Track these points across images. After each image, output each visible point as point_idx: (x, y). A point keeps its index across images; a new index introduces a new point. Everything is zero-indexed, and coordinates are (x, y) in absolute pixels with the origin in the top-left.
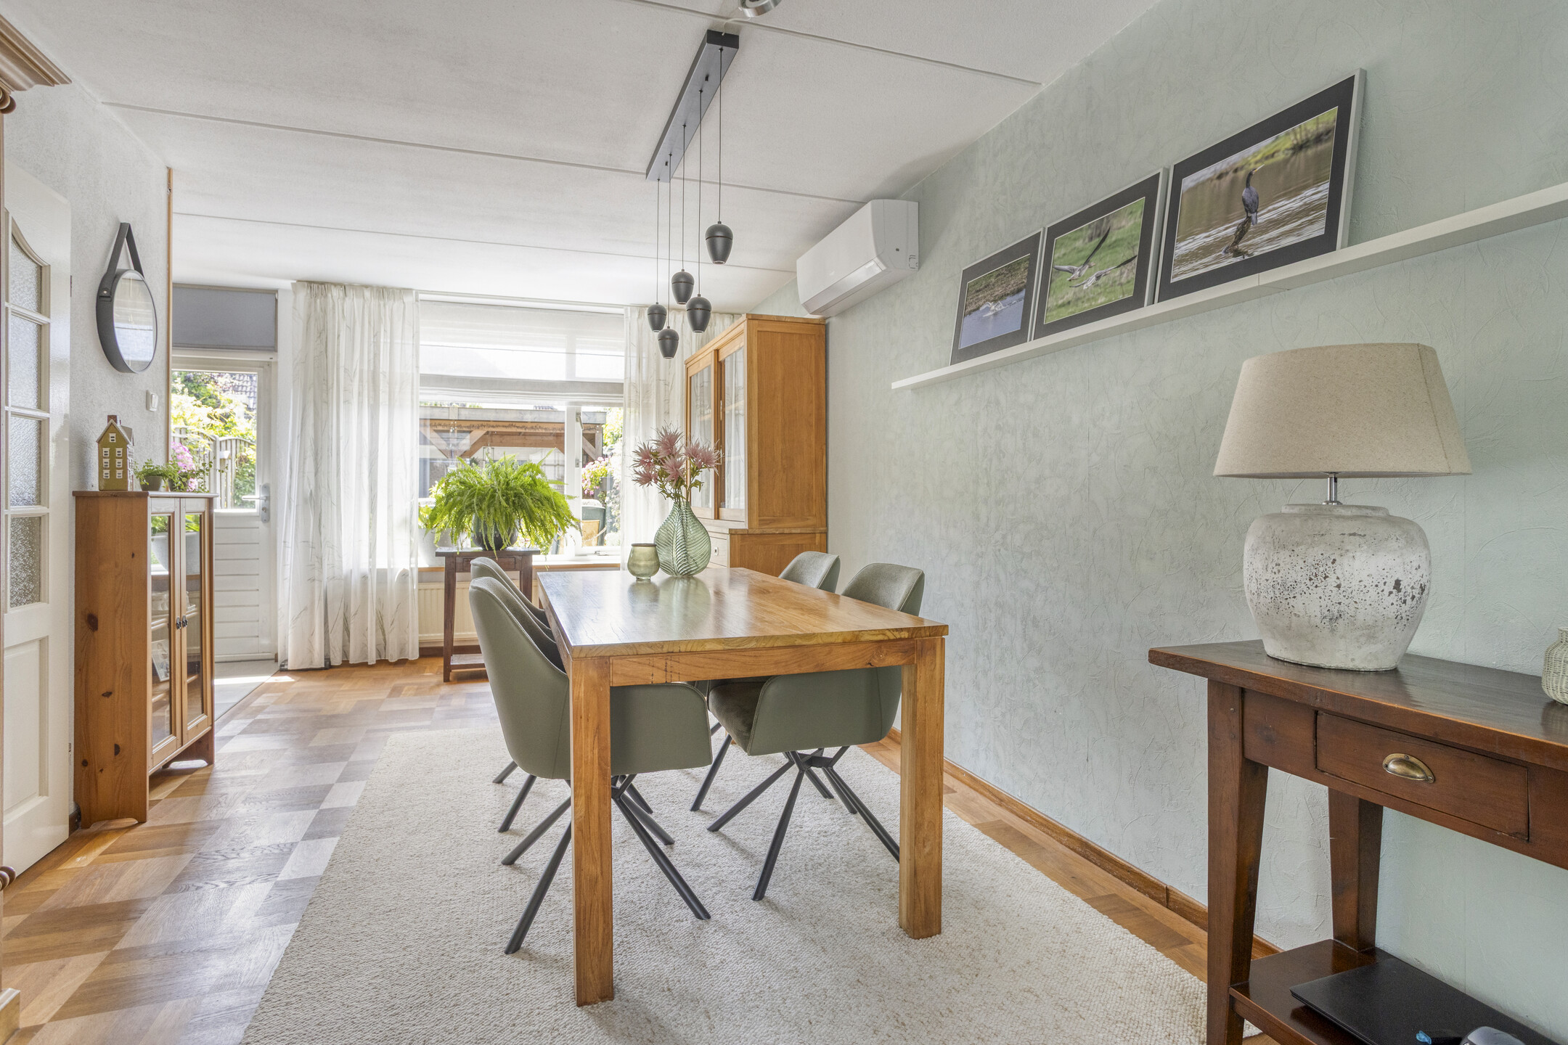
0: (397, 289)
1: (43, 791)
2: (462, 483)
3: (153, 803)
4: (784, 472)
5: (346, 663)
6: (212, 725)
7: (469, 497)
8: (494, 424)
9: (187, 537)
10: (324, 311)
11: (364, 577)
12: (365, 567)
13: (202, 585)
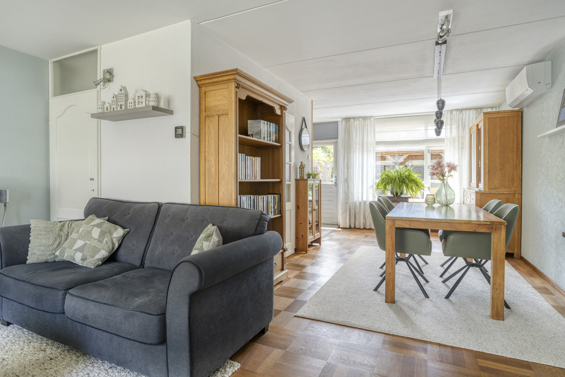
0: (369, 117)
1: (290, 242)
2: (386, 175)
3: (309, 250)
4: (500, 170)
5: (355, 228)
6: (321, 236)
7: (388, 179)
8: (411, 152)
9: (316, 190)
10: (349, 126)
11: (360, 203)
12: (360, 200)
13: (318, 202)
